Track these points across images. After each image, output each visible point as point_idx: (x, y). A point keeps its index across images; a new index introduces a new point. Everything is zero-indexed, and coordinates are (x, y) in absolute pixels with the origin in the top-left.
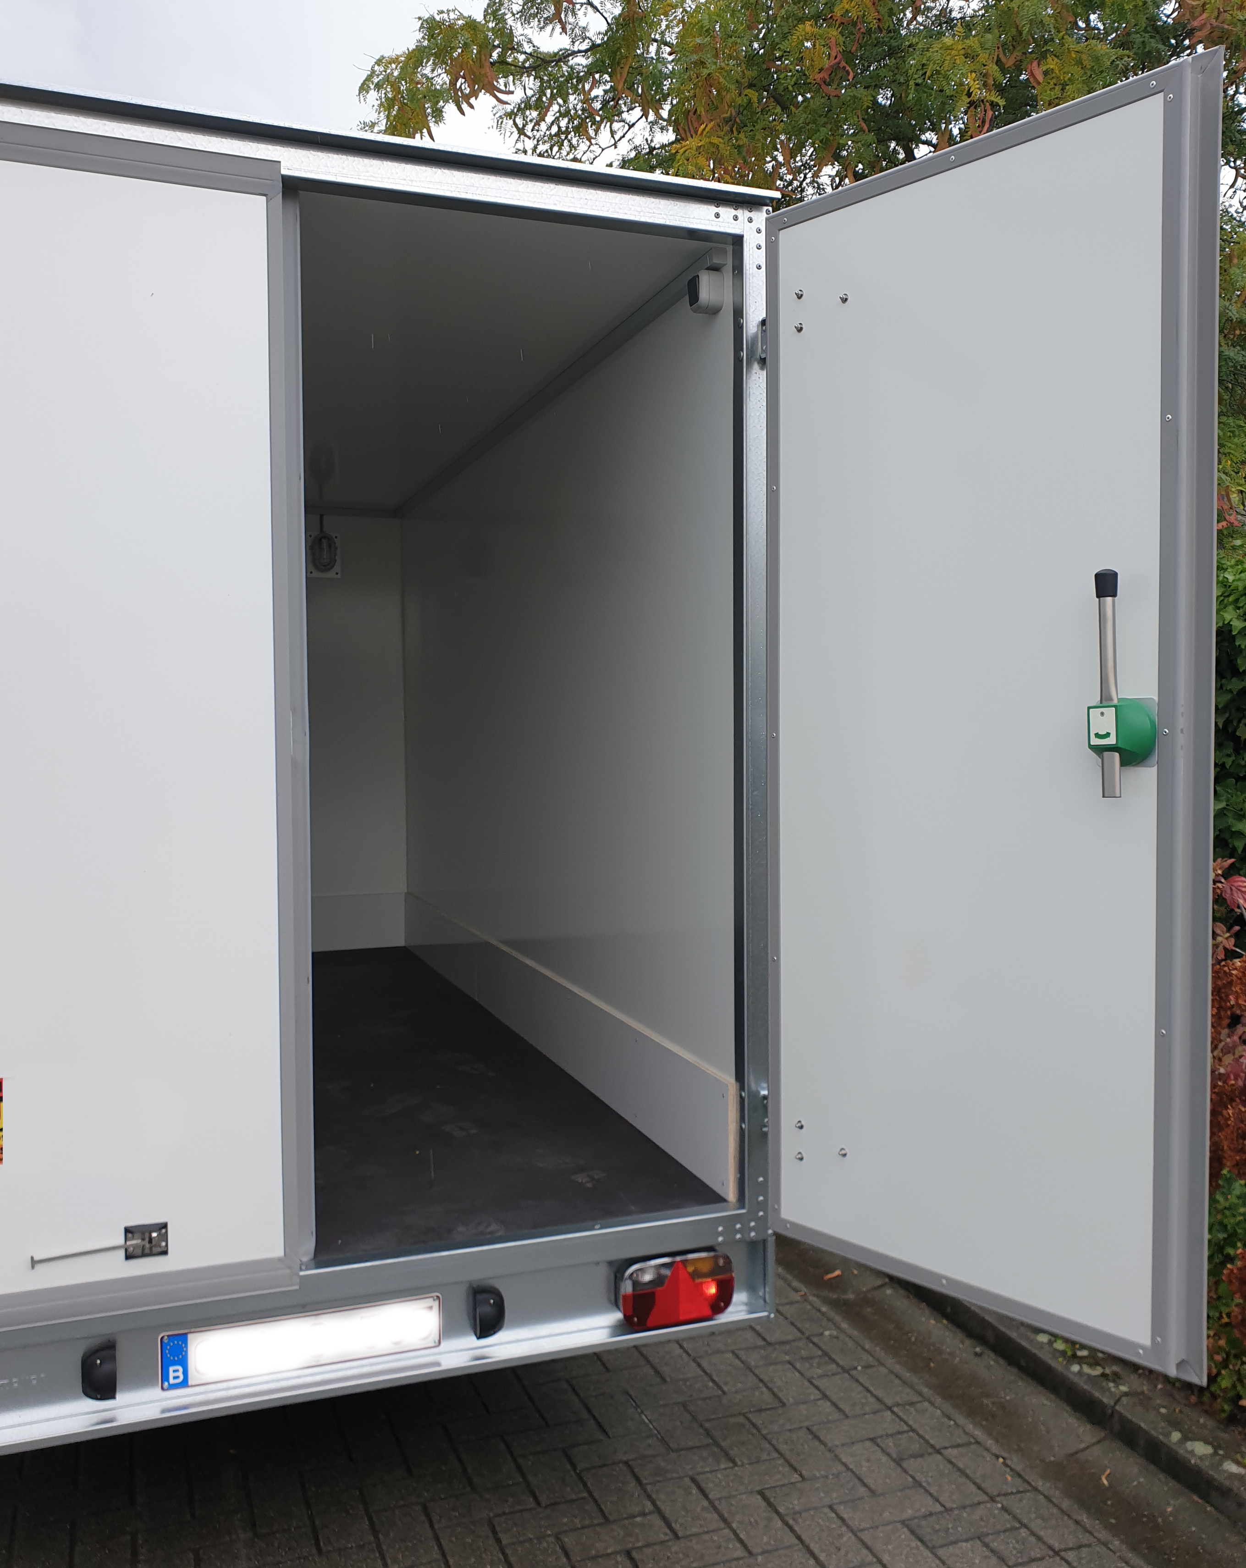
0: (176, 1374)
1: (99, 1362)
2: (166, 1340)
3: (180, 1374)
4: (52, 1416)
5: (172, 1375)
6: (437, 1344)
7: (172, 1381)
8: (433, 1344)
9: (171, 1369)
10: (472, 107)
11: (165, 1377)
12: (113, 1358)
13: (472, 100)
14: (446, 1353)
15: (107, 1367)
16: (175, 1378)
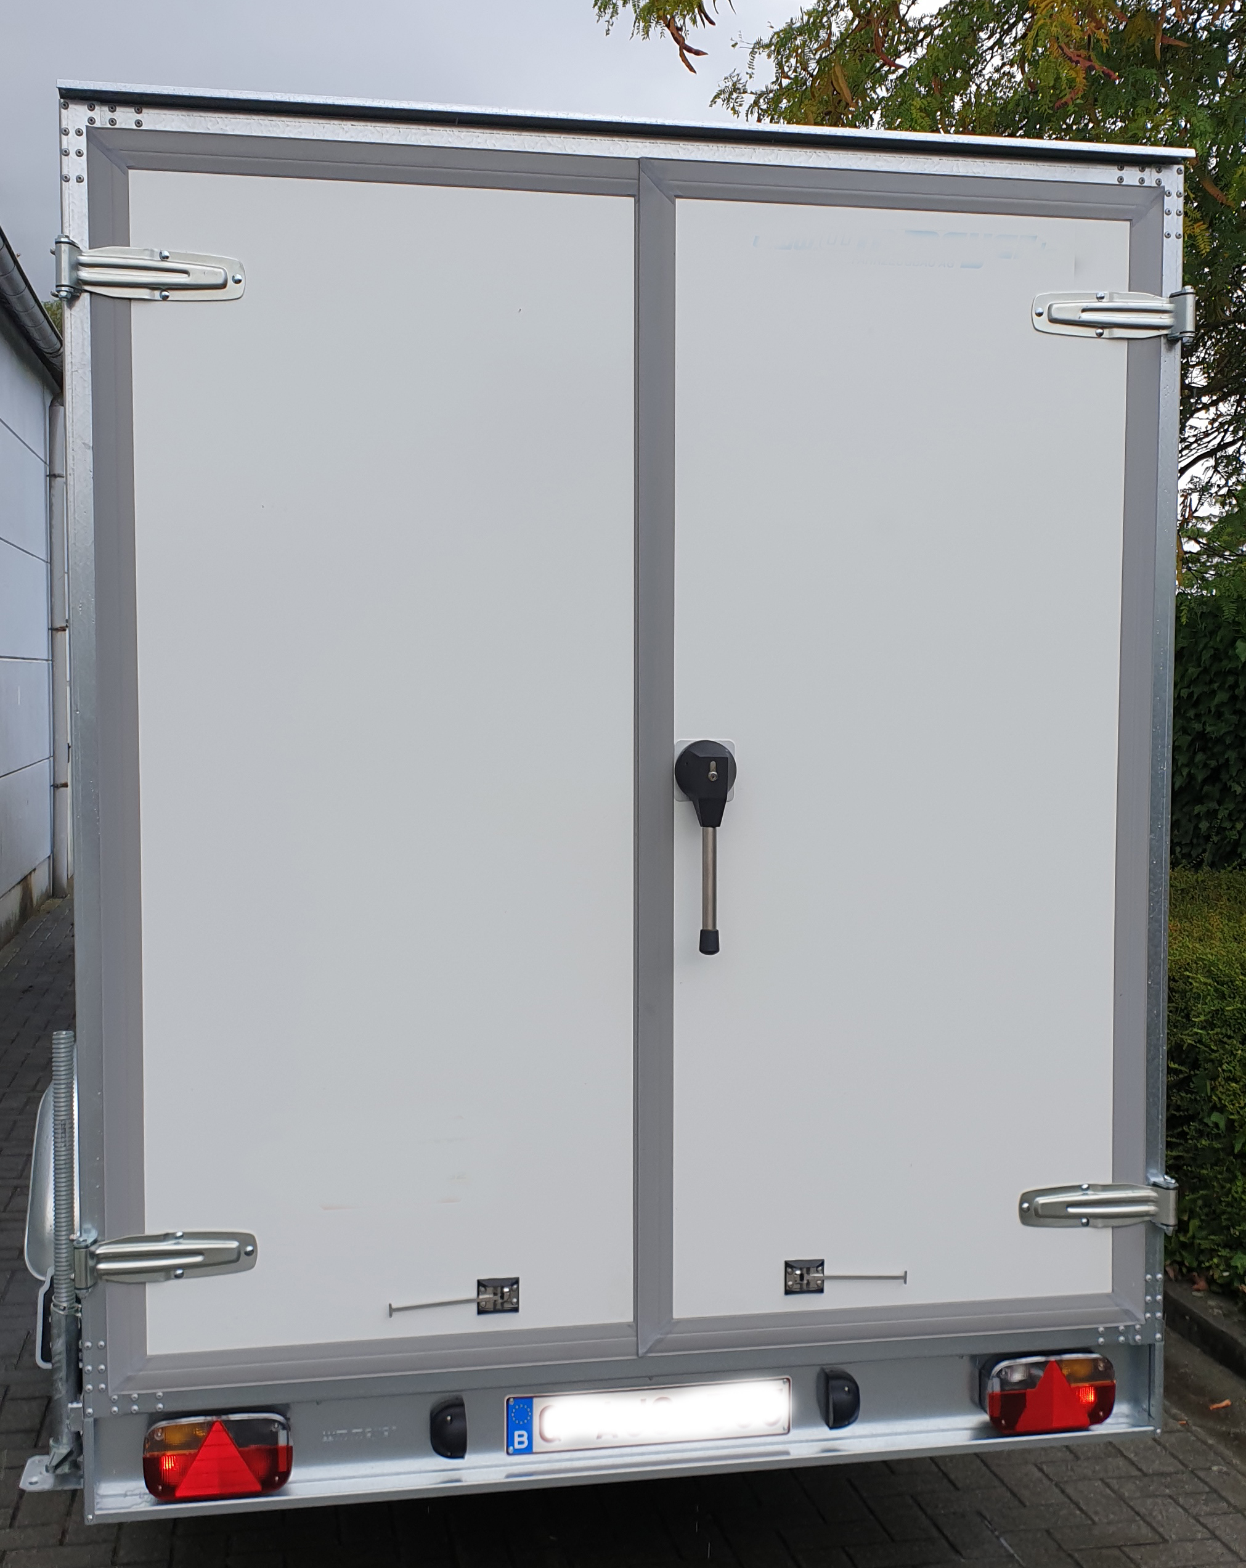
0: (521, 1439)
1: (449, 1418)
2: (512, 1402)
3: (525, 1439)
4: (402, 1470)
5: (517, 1439)
6: (786, 1431)
7: (517, 1446)
8: (782, 1431)
9: (517, 1433)
11: (510, 1442)
12: (463, 1416)
14: (795, 1442)
15: (456, 1425)
16: (520, 1443)
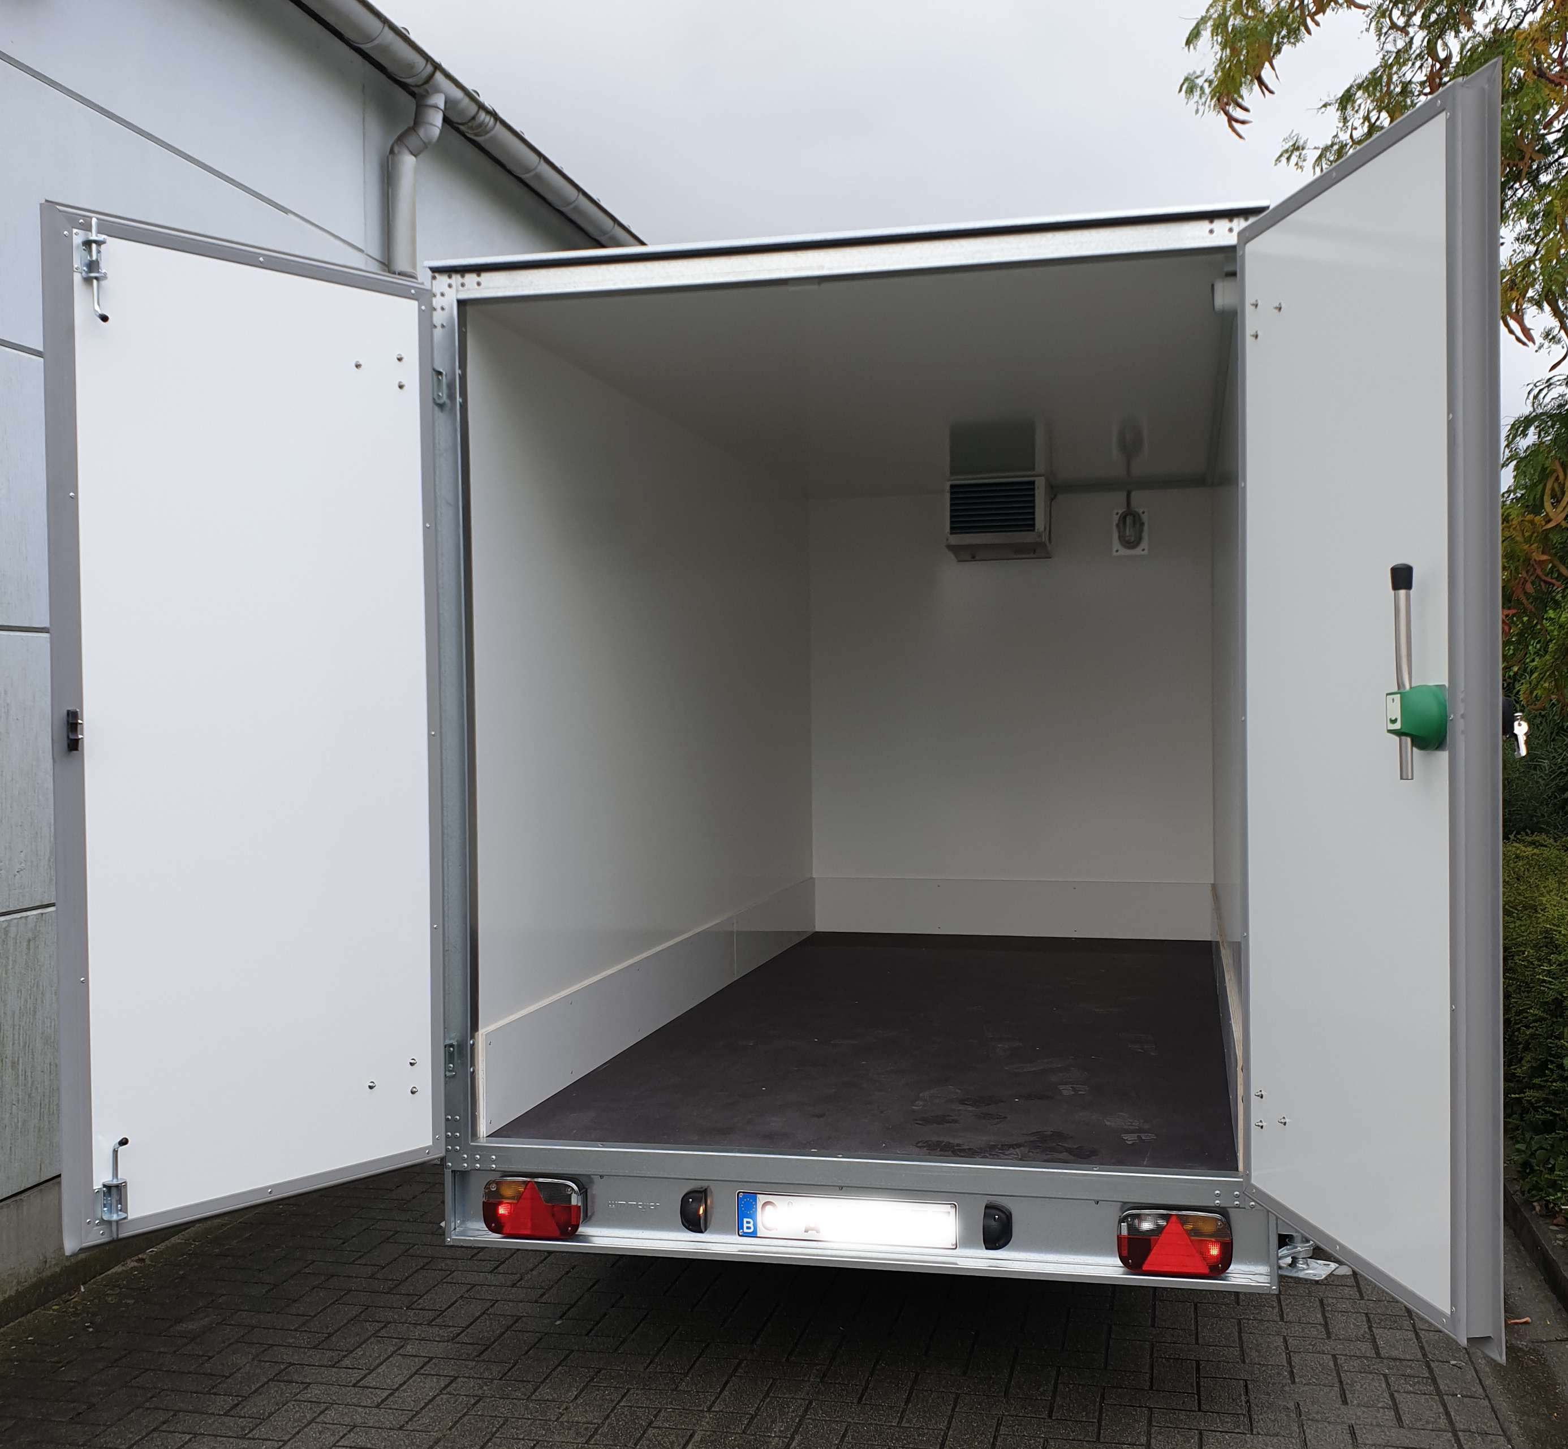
0: (748, 1225)
1: (691, 1200)
2: (740, 1194)
3: (751, 1225)
4: (664, 1237)
5: (745, 1225)
6: (954, 1247)
7: (745, 1230)
8: (951, 1246)
9: (745, 1220)
10: (1317, 24)
11: (740, 1226)
12: (706, 1202)
13: (1318, 18)
14: (961, 1255)
15: (694, 1206)
16: (748, 1228)
